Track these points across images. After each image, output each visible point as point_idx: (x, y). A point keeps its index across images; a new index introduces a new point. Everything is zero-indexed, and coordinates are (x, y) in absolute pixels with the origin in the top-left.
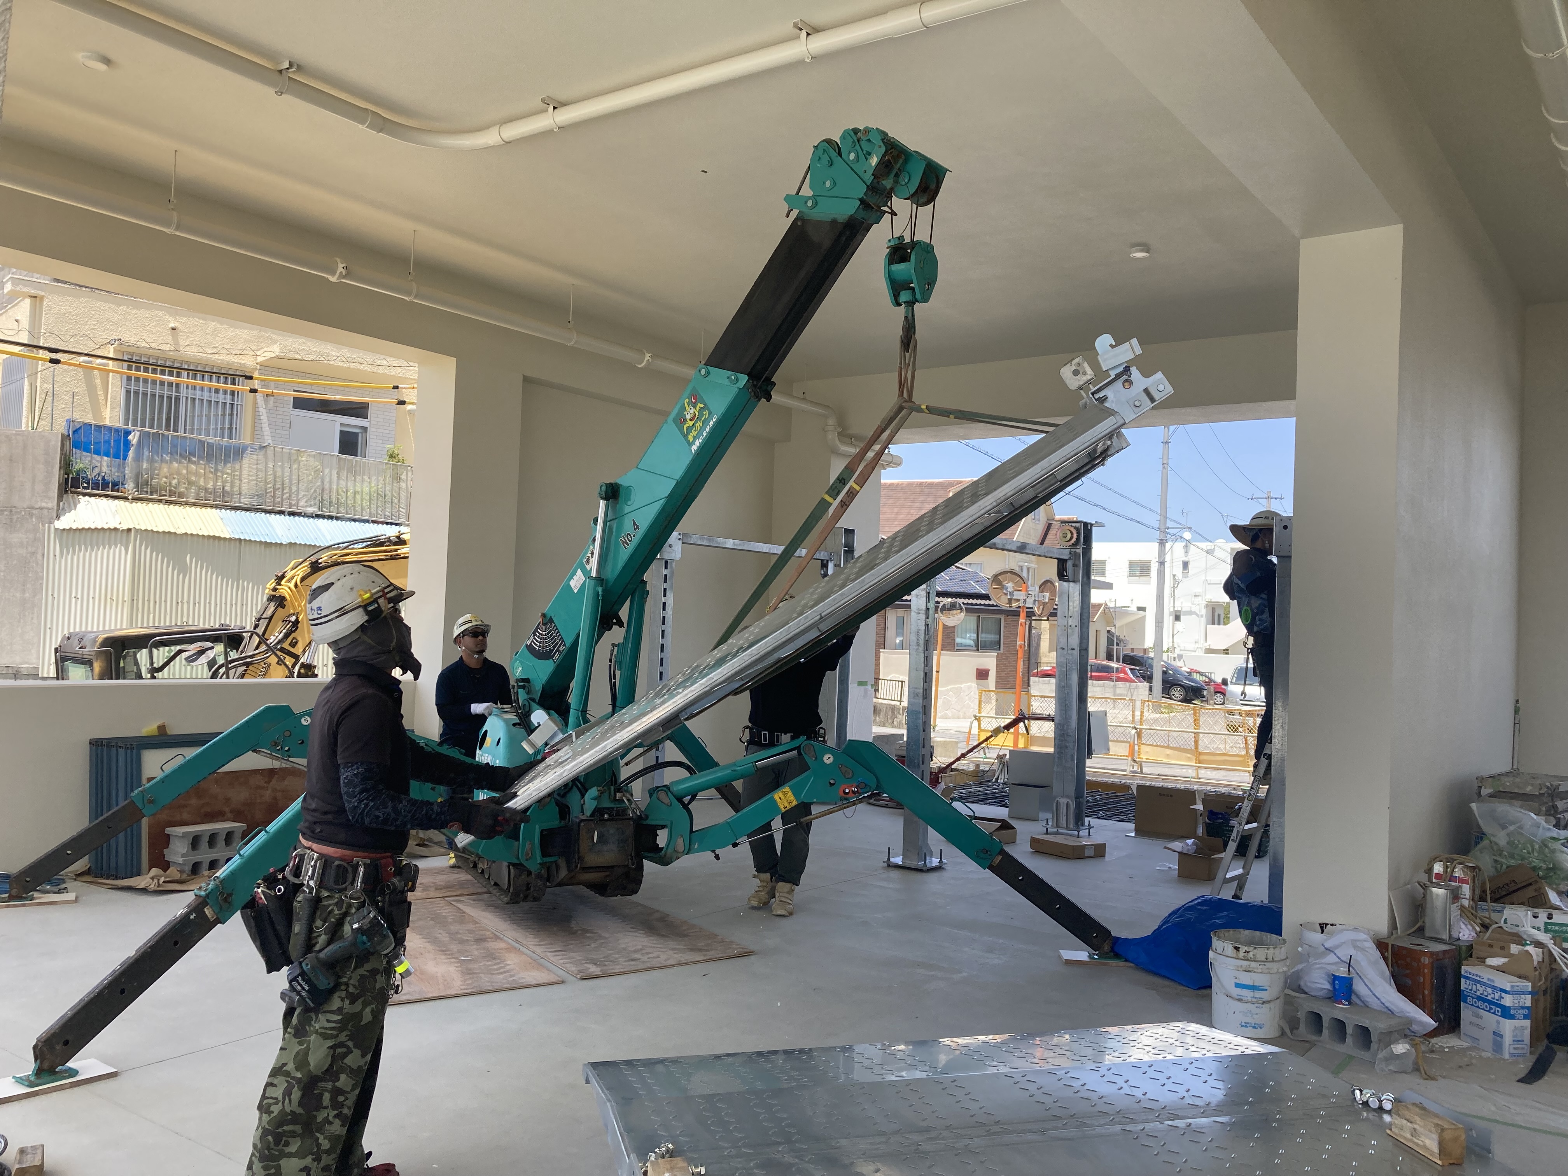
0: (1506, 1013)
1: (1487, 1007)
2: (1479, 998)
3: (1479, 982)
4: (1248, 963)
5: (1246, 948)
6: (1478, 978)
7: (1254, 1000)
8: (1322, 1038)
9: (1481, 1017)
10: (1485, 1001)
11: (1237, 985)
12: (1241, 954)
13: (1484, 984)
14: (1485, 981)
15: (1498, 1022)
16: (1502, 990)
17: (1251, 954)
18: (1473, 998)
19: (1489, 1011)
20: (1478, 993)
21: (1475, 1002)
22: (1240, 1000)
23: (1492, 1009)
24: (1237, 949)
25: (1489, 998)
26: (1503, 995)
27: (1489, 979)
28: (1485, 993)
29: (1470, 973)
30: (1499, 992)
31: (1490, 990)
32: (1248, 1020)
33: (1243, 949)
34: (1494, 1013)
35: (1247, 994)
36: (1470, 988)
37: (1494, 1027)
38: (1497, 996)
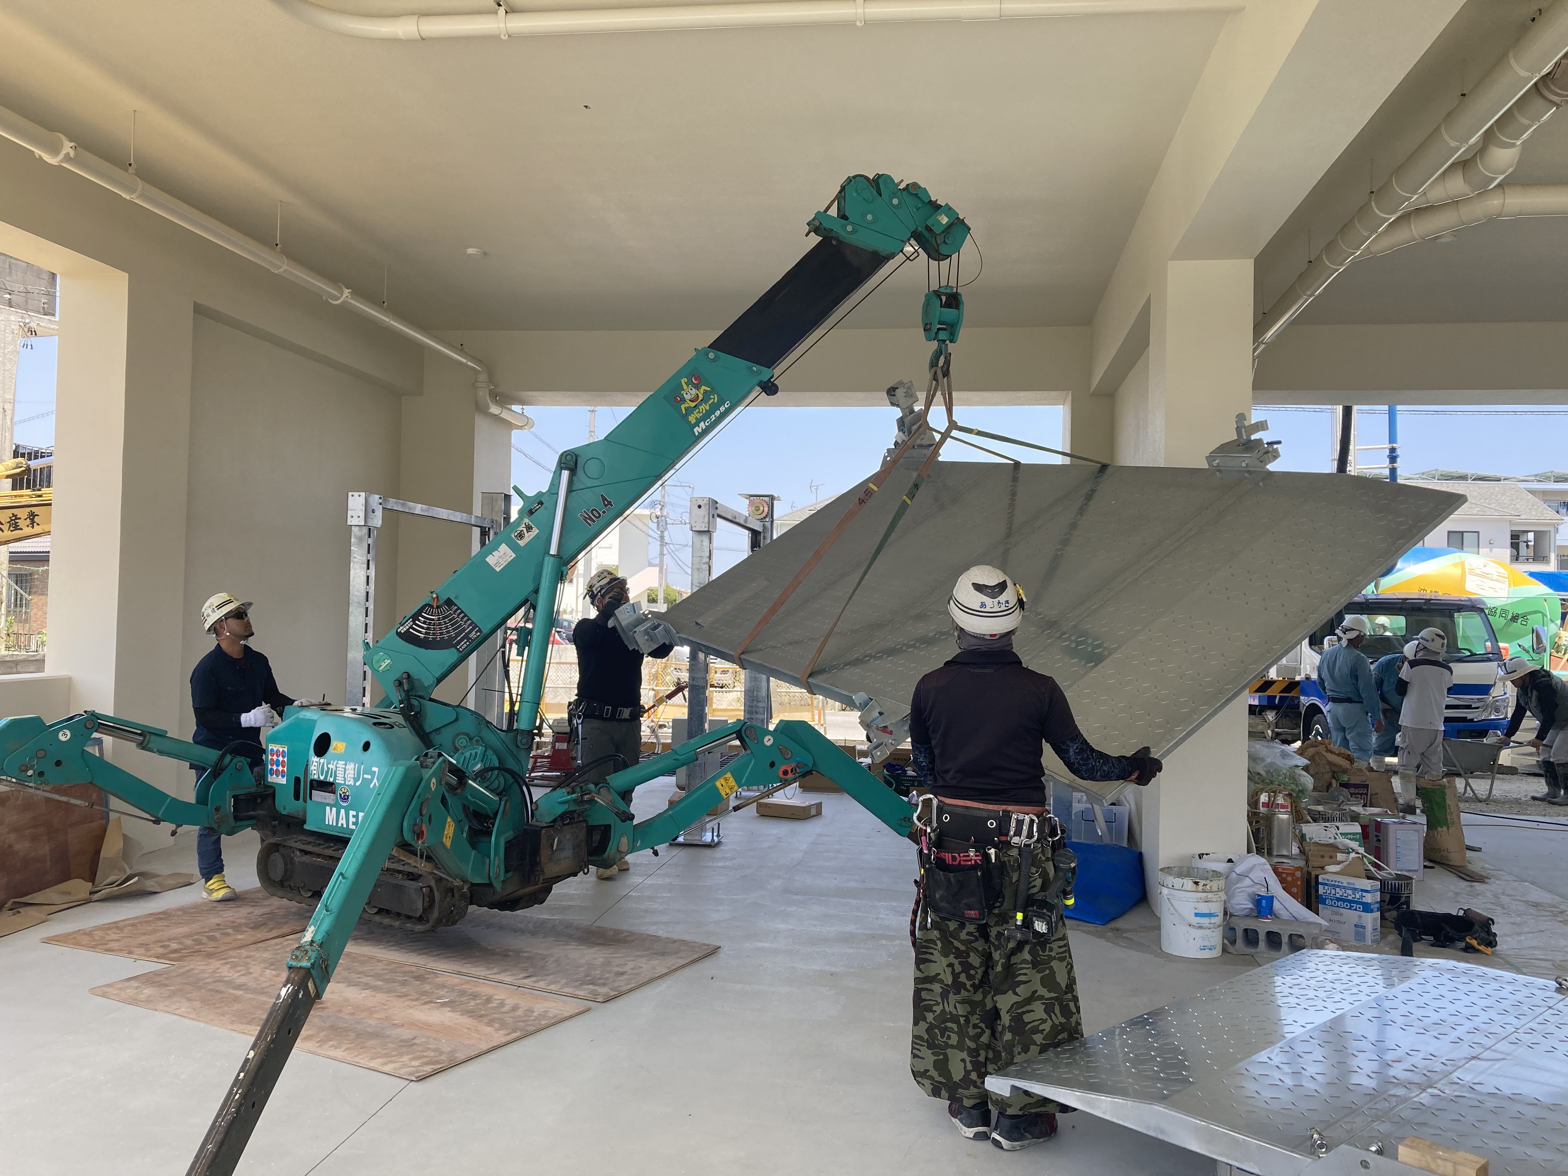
0: (1367, 908)
1: (1347, 905)
2: (1338, 899)
3: (1339, 887)
4: (1206, 894)
5: (1204, 882)
6: (1337, 883)
7: (1211, 926)
8: (1258, 950)
9: (1341, 915)
10: (1344, 901)
11: (1197, 915)
12: (1200, 887)
13: (1344, 887)
14: (1345, 884)
15: (1360, 917)
16: (1363, 891)
17: (1208, 887)
18: (1332, 900)
19: (1350, 909)
20: (1338, 896)
21: (1335, 903)
22: (1201, 927)
23: (1353, 906)
24: (1196, 883)
25: (1350, 898)
26: (1364, 894)
27: (1348, 883)
28: (1345, 895)
29: (1328, 880)
30: (1360, 893)
31: (1350, 892)
32: (1207, 943)
33: (1202, 883)
34: (1356, 910)
35: (1205, 921)
36: (1329, 892)
37: (1356, 920)
38: (1358, 896)
